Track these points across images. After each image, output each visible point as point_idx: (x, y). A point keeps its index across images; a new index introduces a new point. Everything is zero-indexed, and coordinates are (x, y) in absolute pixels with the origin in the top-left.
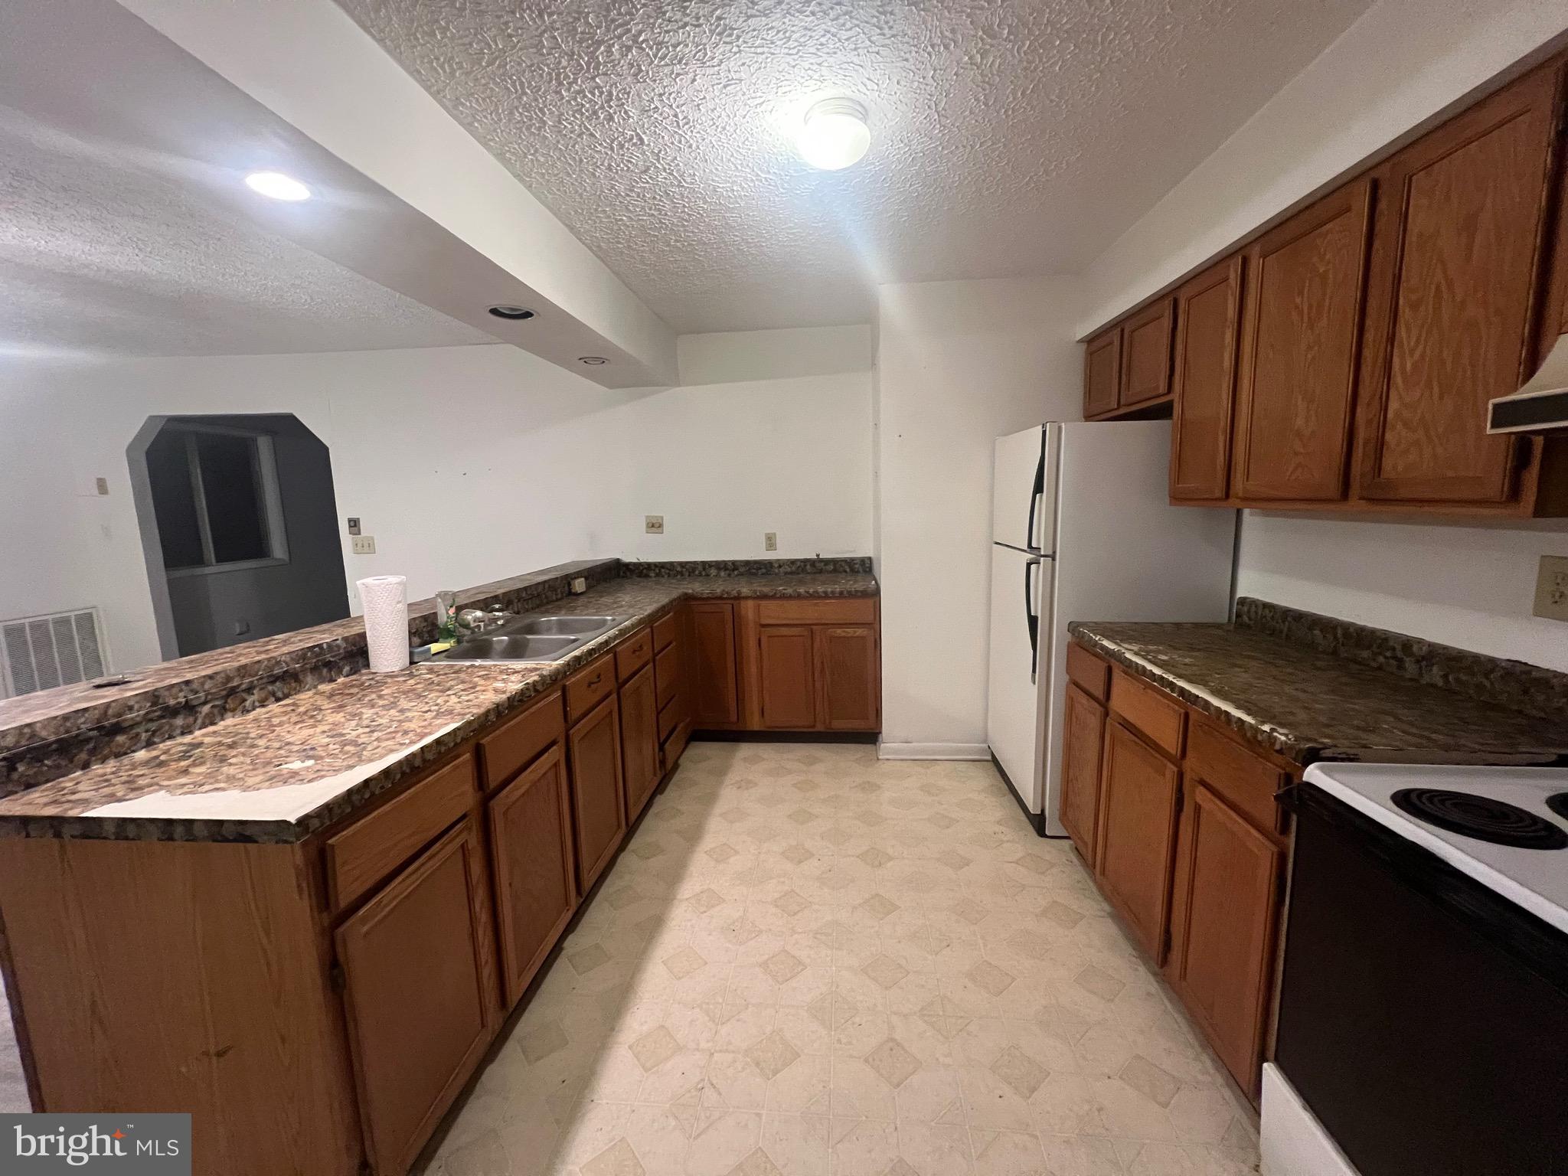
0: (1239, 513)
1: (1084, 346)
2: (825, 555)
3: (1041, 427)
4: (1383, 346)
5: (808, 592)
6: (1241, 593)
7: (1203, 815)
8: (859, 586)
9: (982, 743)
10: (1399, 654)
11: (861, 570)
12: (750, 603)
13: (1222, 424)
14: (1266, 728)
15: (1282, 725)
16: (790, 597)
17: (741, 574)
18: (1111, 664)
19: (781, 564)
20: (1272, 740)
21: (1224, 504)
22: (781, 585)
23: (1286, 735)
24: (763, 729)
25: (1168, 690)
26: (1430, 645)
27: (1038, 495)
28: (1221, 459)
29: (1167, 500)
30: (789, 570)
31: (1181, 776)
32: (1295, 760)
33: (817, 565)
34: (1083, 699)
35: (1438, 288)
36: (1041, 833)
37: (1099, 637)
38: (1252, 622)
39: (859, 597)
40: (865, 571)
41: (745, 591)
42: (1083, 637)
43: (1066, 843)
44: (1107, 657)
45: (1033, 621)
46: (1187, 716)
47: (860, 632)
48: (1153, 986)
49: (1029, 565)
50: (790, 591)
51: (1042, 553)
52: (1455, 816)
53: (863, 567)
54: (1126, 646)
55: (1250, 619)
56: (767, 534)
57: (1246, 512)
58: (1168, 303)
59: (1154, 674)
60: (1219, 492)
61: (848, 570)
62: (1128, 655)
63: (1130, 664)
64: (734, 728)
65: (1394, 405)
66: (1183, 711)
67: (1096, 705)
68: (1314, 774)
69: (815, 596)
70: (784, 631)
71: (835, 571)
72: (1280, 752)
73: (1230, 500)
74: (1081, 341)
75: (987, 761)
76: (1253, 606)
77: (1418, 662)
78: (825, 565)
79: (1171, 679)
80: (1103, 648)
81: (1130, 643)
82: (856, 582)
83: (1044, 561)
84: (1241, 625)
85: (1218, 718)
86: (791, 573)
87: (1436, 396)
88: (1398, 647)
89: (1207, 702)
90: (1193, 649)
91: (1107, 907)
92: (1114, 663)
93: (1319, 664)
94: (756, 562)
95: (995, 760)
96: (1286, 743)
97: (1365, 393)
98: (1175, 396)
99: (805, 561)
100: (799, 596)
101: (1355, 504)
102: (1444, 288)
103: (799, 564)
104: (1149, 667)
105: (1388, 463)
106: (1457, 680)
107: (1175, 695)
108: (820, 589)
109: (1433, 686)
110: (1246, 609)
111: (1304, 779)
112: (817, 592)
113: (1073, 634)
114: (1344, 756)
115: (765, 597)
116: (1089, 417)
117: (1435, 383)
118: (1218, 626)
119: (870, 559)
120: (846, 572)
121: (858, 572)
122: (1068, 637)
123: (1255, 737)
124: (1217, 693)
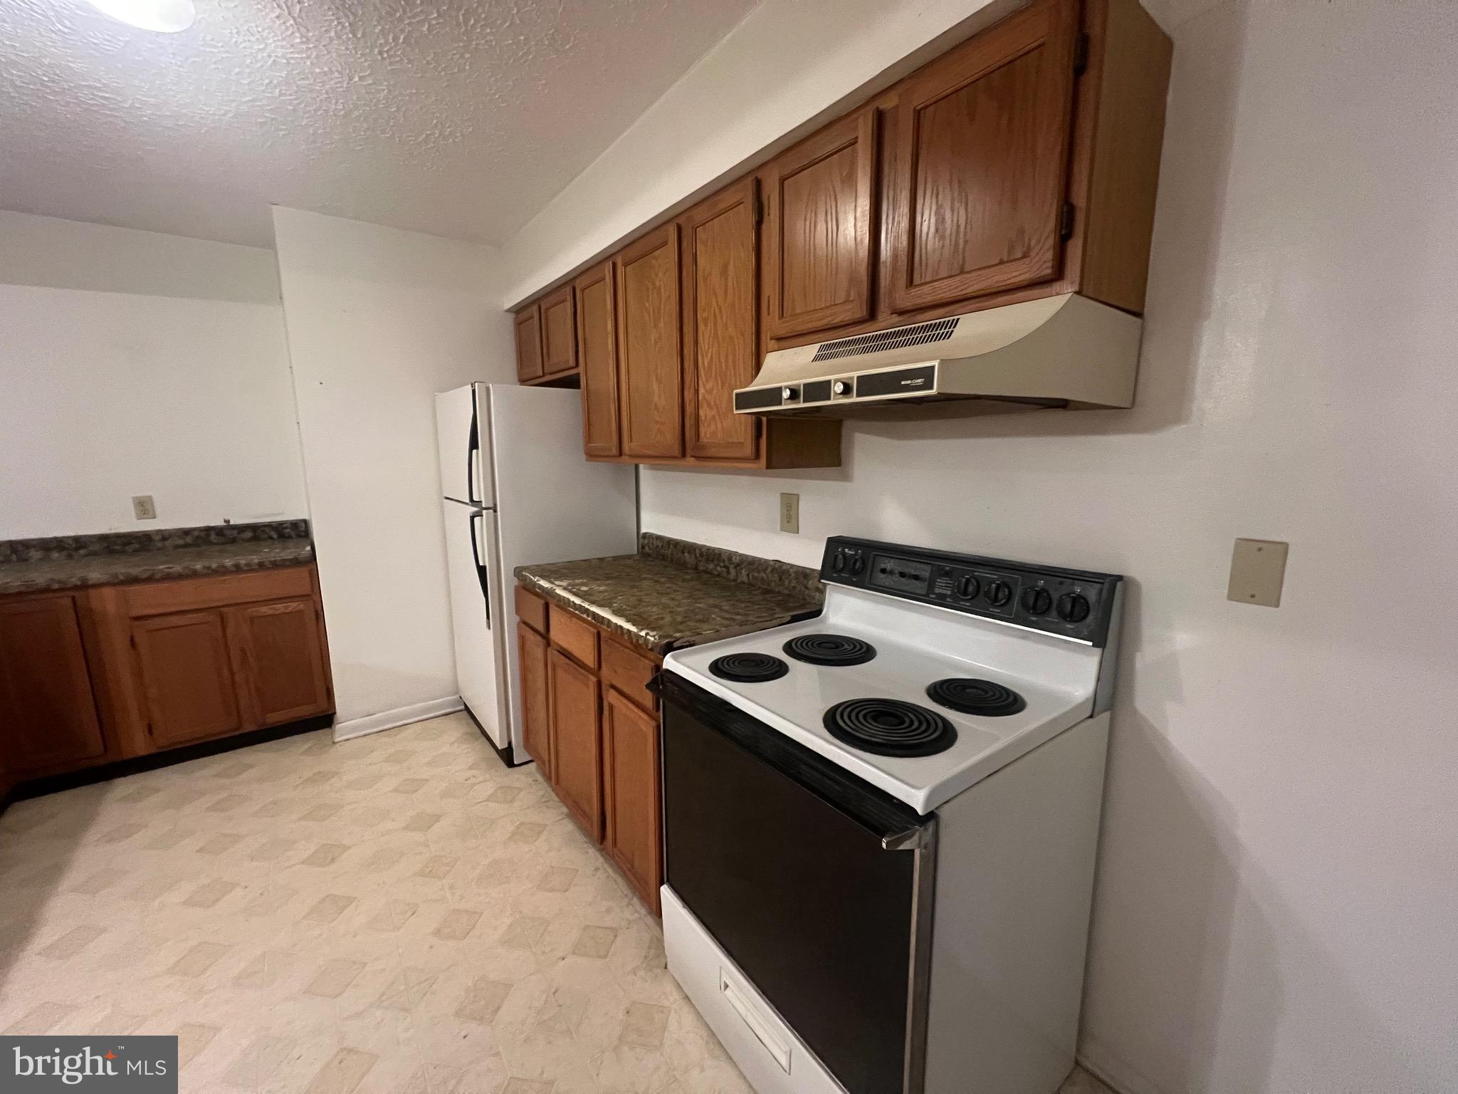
0: (637, 467)
1: (512, 316)
2: (236, 521)
3: (470, 386)
4: (692, 348)
5: (209, 568)
6: (643, 530)
7: (615, 712)
8: (288, 553)
9: (455, 694)
10: (727, 563)
11: (293, 534)
12: (108, 592)
13: (612, 396)
14: (643, 633)
15: (653, 629)
16: (180, 577)
17: (95, 554)
18: (548, 601)
19: (165, 535)
20: (646, 640)
21: (618, 459)
22: (163, 563)
23: (654, 636)
24: (154, 750)
25: (585, 616)
26: (741, 555)
27: (474, 451)
28: (614, 426)
29: (584, 457)
30: (181, 542)
31: (599, 684)
32: (659, 654)
33: (228, 532)
34: (530, 636)
35: (715, 313)
36: (510, 763)
37: (537, 578)
38: (651, 551)
39: (288, 567)
40: (299, 536)
41: (95, 575)
42: (526, 580)
43: (532, 766)
44: (544, 594)
45: (482, 571)
46: (599, 634)
47: (293, 606)
48: (599, 860)
49: (472, 518)
50: (178, 568)
51: (484, 506)
52: (738, 671)
53: (299, 531)
54: (557, 583)
55: (650, 549)
56: (135, 499)
57: (641, 466)
58: (568, 290)
59: (575, 604)
60: (615, 451)
61: (275, 536)
62: (559, 591)
63: (560, 598)
64: (102, 761)
65: (702, 391)
66: (595, 631)
67: (539, 638)
68: (670, 663)
69: (222, 571)
70: (175, 620)
71: (255, 538)
72: (651, 650)
73: (623, 457)
74: (509, 311)
75: (461, 711)
76: (651, 539)
77: (736, 567)
78: (239, 533)
79: (587, 606)
80: (541, 587)
81: (561, 581)
82: (284, 549)
83: (487, 513)
84: (645, 554)
85: (616, 632)
86: (186, 546)
87: (720, 387)
88: (726, 559)
89: (609, 621)
90: (608, 578)
91: (565, 810)
92: (549, 599)
93: (688, 577)
94: (118, 536)
95: (467, 709)
96: (654, 642)
97: (687, 379)
98: (581, 369)
99: (208, 529)
100: (194, 575)
101: (690, 460)
102: (717, 311)
103: (196, 533)
104: (573, 598)
105: (702, 430)
106: (753, 576)
107: (589, 619)
108: (228, 563)
109: (743, 583)
110: (646, 541)
111: (664, 667)
112: (224, 567)
113: (518, 579)
114: (687, 644)
115: (135, 580)
116: (523, 381)
117: (719, 379)
118: (630, 557)
119: (305, 521)
120: (271, 538)
121: (290, 537)
122: (515, 582)
123: (638, 641)
124: (617, 613)
